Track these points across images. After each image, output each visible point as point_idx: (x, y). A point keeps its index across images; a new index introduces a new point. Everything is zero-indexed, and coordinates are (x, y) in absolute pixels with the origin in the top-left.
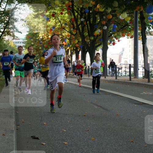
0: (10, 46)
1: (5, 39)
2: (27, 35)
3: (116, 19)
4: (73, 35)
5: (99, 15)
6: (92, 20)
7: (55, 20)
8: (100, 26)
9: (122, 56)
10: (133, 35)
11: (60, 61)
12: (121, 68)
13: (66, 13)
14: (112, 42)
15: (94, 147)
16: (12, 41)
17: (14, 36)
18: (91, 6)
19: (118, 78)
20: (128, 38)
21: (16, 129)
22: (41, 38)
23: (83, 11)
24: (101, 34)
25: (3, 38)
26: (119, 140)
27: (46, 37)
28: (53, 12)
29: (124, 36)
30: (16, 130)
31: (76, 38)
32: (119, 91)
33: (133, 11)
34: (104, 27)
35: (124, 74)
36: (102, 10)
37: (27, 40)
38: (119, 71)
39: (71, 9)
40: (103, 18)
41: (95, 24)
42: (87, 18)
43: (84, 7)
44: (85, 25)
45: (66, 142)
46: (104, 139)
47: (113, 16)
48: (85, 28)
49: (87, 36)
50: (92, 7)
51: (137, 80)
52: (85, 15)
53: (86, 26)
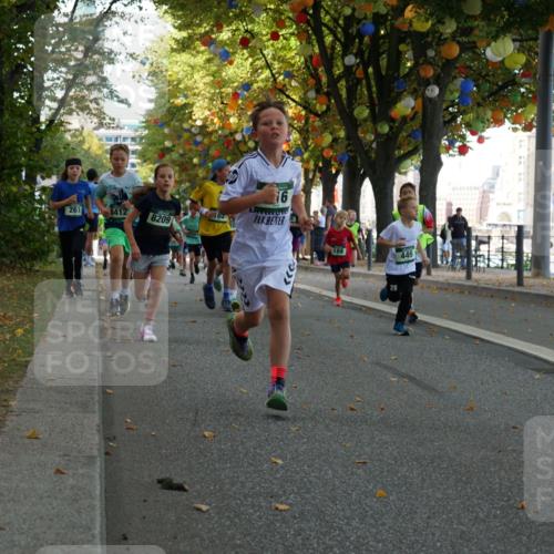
0: (87, 152)
1: (69, 127)
2: (149, 113)
3: (473, 61)
4: (316, 115)
5: (413, 42)
6: (384, 62)
7: (250, 60)
8: (415, 85)
9: (491, 196)
10: (533, 120)
11: (281, 205)
12: (486, 240)
13: (292, 34)
14: (458, 144)
15: (384, 524)
16: (96, 132)
17: (100, 115)
18: (383, 10)
19: (475, 275)
20: (515, 130)
21: (103, 451)
22: (199, 123)
23: (353, 30)
24: (416, 113)
25: (62, 123)
26: (476, 502)
27: (216, 120)
28: (247, 31)
29: (499, 122)
30: (103, 456)
31: (325, 127)
32: (478, 324)
33: (537, 32)
34: (430, 88)
35: (496, 261)
36: (422, 26)
37: (147, 132)
38: (477, 249)
39: (312, 22)
40: (426, 56)
41: (397, 78)
42: (366, 55)
43: (356, 14)
44: (359, 81)
45: (282, 503)
46: (422, 496)
47: (463, 48)
48: (358, 92)
49: (365, 120)
50: (387, 14)
51: (543, 285)
52: (361, 42)
53: (364, 82)
